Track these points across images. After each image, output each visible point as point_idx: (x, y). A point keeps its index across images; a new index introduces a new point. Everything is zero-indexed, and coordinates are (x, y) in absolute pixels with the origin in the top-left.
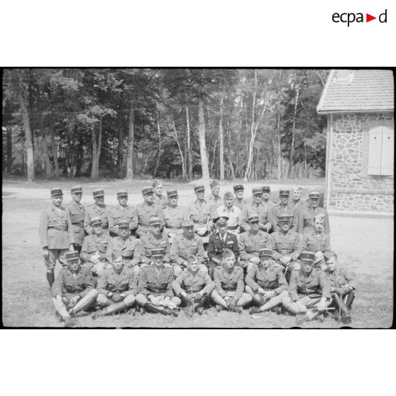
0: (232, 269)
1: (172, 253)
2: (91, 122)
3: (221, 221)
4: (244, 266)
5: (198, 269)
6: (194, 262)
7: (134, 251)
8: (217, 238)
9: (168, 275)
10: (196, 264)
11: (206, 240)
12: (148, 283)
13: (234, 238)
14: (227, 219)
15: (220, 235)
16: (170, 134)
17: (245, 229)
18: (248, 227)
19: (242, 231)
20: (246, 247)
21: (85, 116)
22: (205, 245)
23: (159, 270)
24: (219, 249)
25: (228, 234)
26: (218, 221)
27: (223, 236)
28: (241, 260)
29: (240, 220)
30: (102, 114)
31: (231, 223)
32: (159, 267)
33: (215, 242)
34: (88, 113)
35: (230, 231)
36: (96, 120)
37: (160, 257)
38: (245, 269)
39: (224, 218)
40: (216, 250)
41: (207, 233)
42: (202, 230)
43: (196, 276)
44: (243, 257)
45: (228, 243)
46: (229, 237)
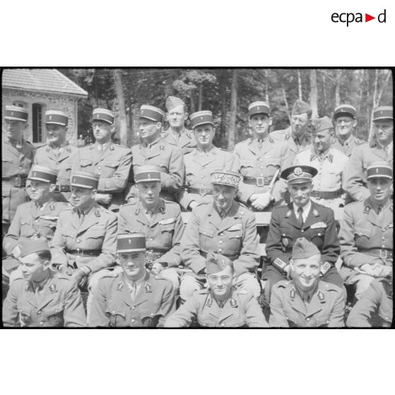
0: (314, 289)
1: (183, 246)
2: (188, 88)
3: (298, 175)
4: (350, 282)
5: (232, 288)
6: (219, 274)
7: (103, 238)
8: (289, 214)
9: (157, 299)
10: (223, 277)
11: (265, 219)
12: (109, 314)
13: (327, 216)
14: (313, 172)
15: (296, 208)
16: (282, 109)
17: (357, 197)
18: (363, 193)
19: (351, 199)
20: (356, 236)
21: (181, 82)
22: (262, 230)
23: (134, 285)
24: (290, 239)
25: (314, 206)
26: (292, 176)
27: (301, 210)
28: (344, 265)
29: (346, 178)
30: (200, 80)
31: (323, 182)
32: (134, 279)
33: (284, 223)
34: (184, 79)
35: (322, 202)
36: (194, 87)
37: (135, 255)
38: (351, 289)
39: (304, 168)
40: (286, 241)
41: (272, 204)
42: (261, 200)
43: (227, 304)
44: (349, 260)
45: (313, 227)
46: (316, 213)
